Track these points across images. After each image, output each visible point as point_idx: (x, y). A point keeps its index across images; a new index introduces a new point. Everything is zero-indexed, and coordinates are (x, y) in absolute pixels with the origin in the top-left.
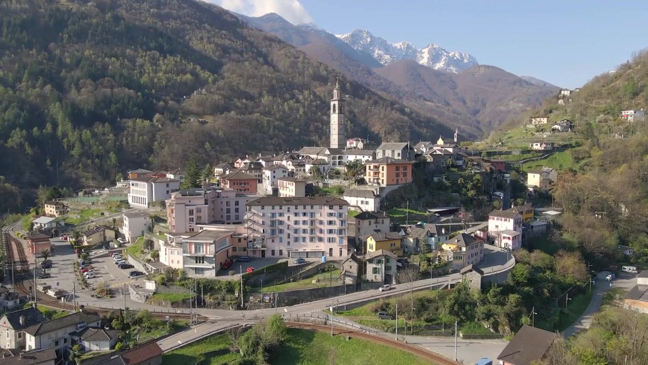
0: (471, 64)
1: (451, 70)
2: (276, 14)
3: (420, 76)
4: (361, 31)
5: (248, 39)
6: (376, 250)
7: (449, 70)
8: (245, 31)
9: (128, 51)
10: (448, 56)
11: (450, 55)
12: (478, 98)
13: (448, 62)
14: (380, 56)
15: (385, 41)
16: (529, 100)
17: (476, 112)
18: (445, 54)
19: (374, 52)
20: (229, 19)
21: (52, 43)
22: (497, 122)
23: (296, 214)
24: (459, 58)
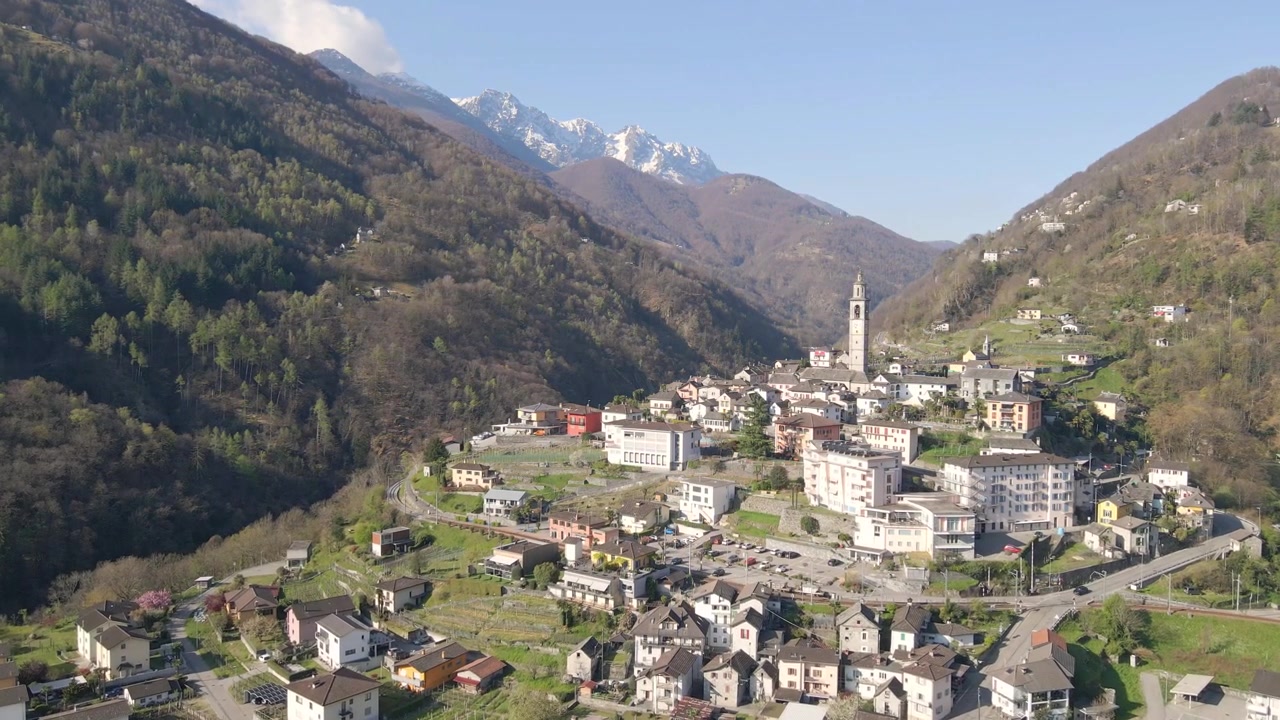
0: (703, 167)
1: (671, 177)
2: (337, 52)
3: (632, 191)
4: (497, 94)
5: (374, 120)
6: (1119, 517)
7: (667, 176)
8: (362, 103)
9: (205, 150)
10: (663, 151)
11: (666, 147)
12: (739, 235)
13: (665, 161)
14: (537, 143)
15: (545, 115)
16: (830, 242)
17: (739, 261)
18: (657, 145)
19: (525, 135)
20: (328, 79)
21: (58, 132)
22: (781, 281)
23: (1018, 477)
24: (682, 154)
